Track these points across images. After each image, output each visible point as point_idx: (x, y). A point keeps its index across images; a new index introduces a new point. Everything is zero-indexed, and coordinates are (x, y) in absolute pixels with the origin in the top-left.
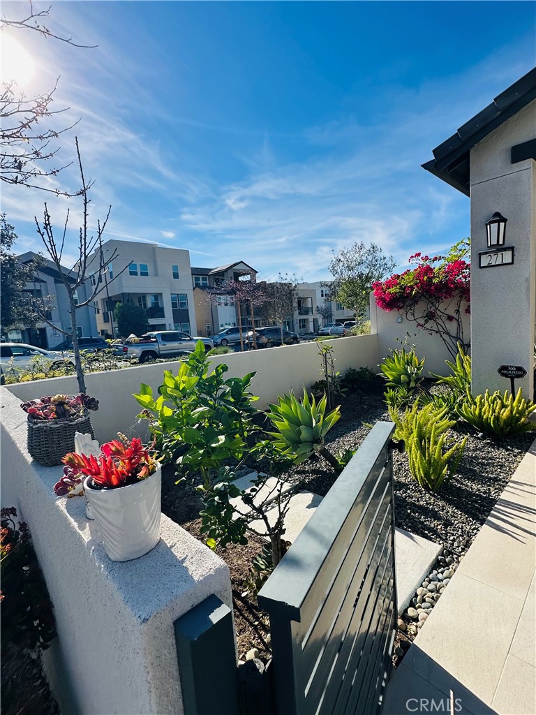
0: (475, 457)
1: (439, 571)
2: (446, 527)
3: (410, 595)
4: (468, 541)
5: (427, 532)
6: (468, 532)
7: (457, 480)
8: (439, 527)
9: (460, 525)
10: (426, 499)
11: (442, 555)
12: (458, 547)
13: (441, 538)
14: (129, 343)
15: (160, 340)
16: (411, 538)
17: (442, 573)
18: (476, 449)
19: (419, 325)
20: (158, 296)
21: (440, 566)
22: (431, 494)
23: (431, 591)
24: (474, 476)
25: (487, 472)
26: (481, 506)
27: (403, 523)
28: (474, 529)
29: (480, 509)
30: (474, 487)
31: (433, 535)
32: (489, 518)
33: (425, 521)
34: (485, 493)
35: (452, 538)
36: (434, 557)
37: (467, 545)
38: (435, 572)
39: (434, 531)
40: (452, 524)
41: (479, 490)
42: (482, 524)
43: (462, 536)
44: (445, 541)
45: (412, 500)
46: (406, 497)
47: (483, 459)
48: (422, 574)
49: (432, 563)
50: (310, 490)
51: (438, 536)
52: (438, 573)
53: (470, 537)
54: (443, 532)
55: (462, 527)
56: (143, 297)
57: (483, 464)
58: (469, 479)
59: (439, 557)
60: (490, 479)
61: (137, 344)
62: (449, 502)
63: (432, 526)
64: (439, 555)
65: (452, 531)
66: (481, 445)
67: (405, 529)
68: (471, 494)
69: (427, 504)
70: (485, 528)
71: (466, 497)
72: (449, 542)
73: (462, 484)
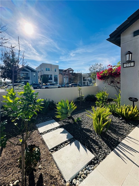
0: (118, 125)
1: (91, 166)
2: (99, 149)
3: (76, 174)
4: (105, 156)
5: (92, 149)
6: (106, 153)
7: (109, 132)
8: (97, 148)
9: (104, 149)
10: (96, 137)
11: (94, 160)
12: (101, 158)
13: (96, 153)
14: (43, 85)
15: (49, 85)
16: (86, 151)
17: (91, 167)
18: (119, 123)
19: (109, 84)
20: (51, 75)
21: (91, 164)
22: (98, 136)
23: (85, 174)
24: (115, 132)
25: (120, 131)
26: (114, 143)
27: (86, 144)
28: (108, 152)
29: (113, 145)
30: (114, 136)
31: (94, 151)
32: (115, 149)
33: (93, 145)
34: (117, 139)
35: (100, 154)
36: (90, 160)
37: (104, 158)
38: (89, 166)
39: (94, 150)
40: (101, 148)
41: (115, 137)
42: (112, 151)
43: (104, 154)
44: (97, 154)
45: (92, 137)
46: (90, 135)
47: (120, 126)
48: (84, 166)
49: (89, 162)
50: (64, 128)
51: (95, 152)
52: (90, 167)
53: (106, 155)
54: (98, 151)
55: (105, 150)
56: (48, 75)
57: (120, 128)
58: (113, 133)
59: (93, 160)
60: (120, 134)
61: (44, 85)
62: (103, 140)
63: (95, 147)
64: (93, 159)
65: (100, 151)
66: (121, 121)
67: (85, 147)
68: (112, 138)
69: (96, 139)
70: (112, 153)
71: (110, 139)
72: (99, 155)
73: (110, 134)
